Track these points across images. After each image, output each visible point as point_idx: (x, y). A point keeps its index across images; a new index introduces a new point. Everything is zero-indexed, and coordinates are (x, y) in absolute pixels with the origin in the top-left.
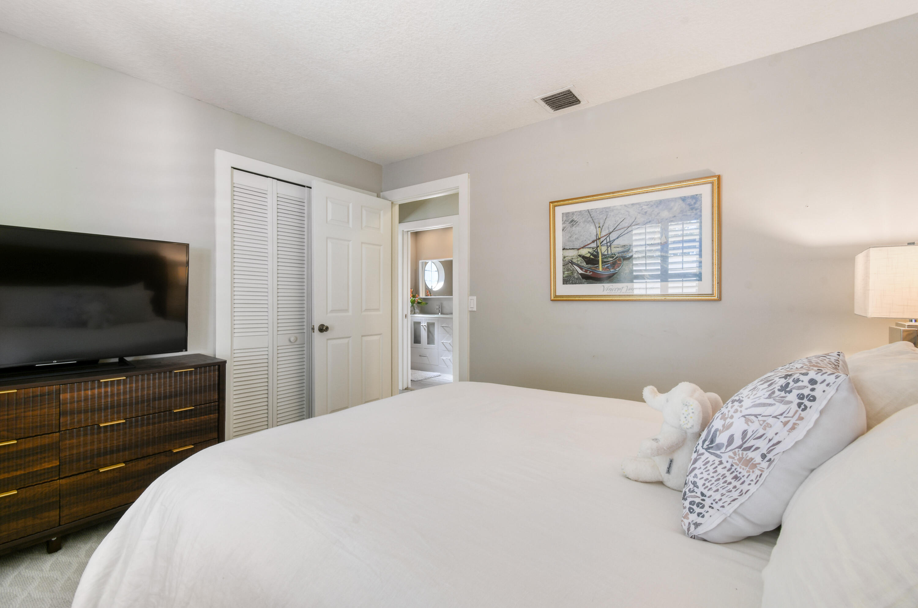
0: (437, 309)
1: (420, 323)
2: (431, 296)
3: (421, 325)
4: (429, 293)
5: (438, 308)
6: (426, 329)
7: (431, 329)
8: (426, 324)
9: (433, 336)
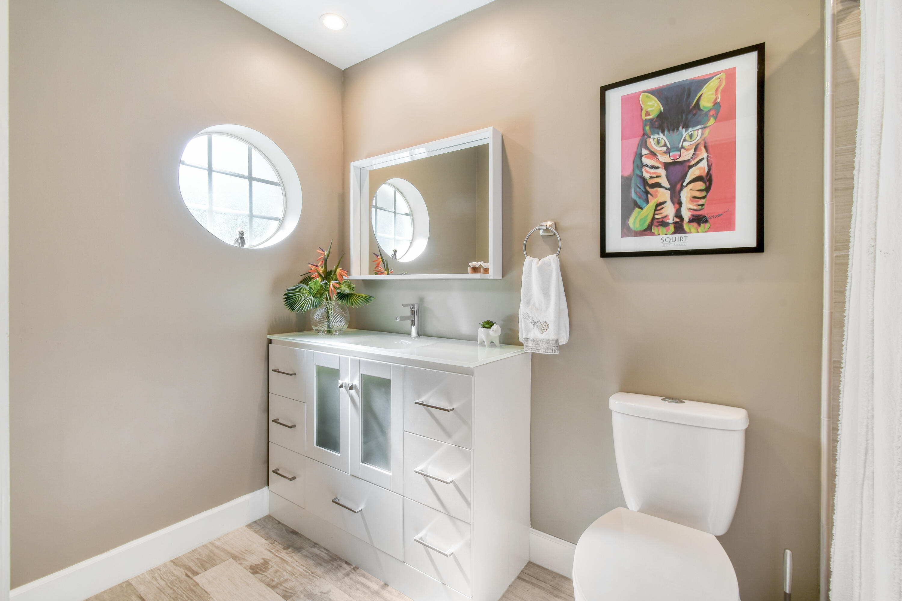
0: (403, 318)
1: (334, 373)
2: (388, 274)
3: (340, 382)
4: (382, 267)
5: (409, 314)
6: (359, 401)
7: (378, 403)
8: (357, 382)
9: (383, 430)
